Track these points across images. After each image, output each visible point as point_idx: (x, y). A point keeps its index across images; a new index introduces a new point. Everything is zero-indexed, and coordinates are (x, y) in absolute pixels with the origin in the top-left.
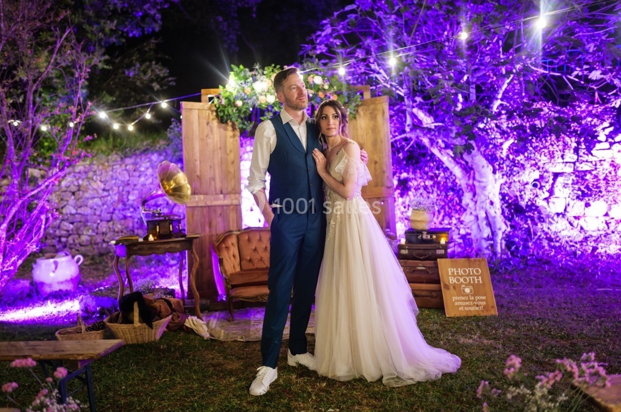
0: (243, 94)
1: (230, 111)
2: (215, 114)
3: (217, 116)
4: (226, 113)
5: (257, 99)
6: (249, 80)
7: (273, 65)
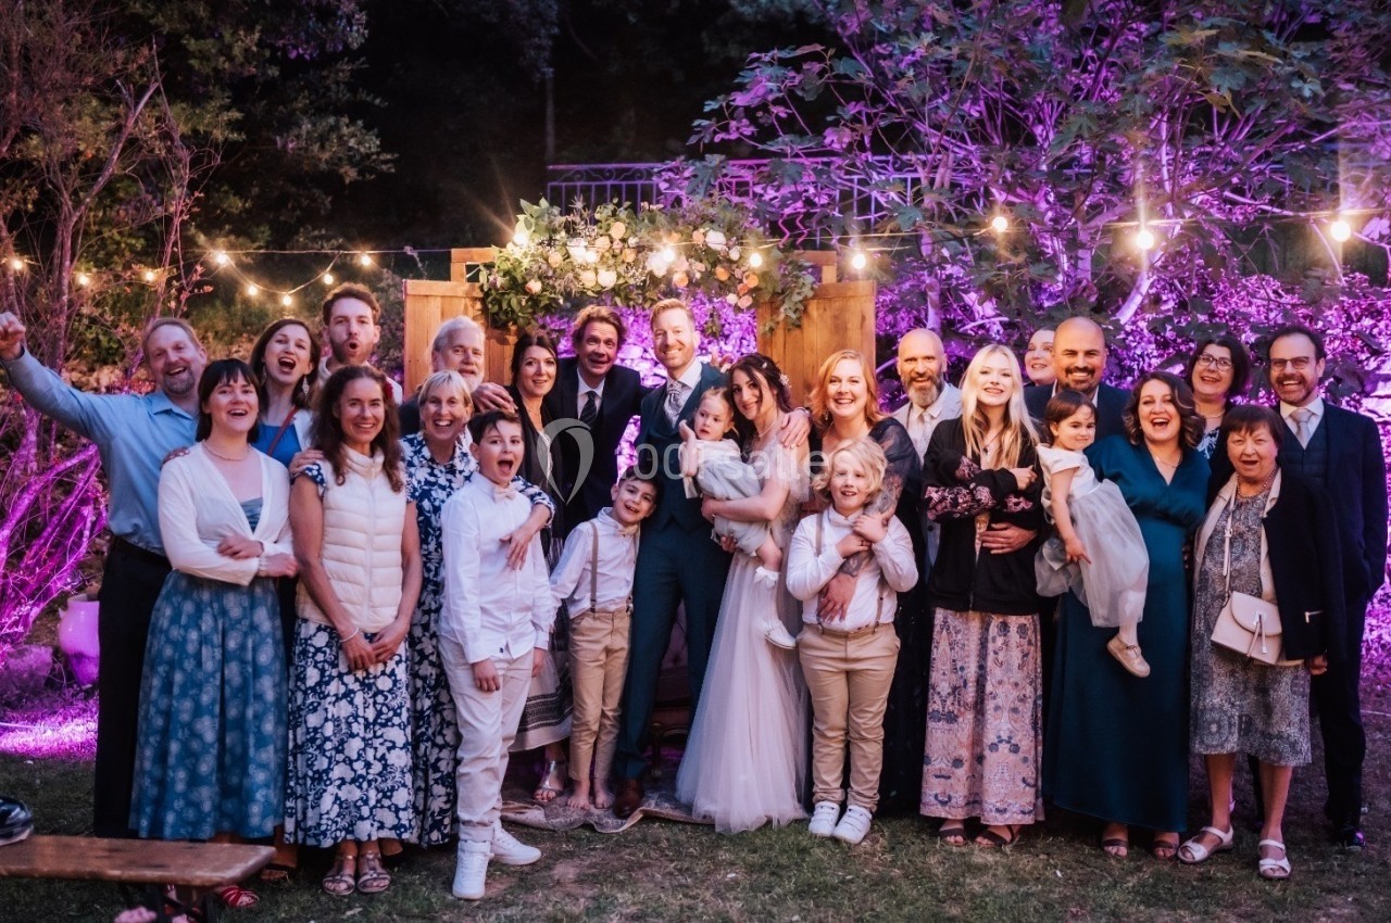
0: (544, 267)
1: (514, 302)
2: (479, 305)
3: (485, 310)
4: (505, 306)
5: (576, 277)
6: (558, 237)
7: (616, 201)
